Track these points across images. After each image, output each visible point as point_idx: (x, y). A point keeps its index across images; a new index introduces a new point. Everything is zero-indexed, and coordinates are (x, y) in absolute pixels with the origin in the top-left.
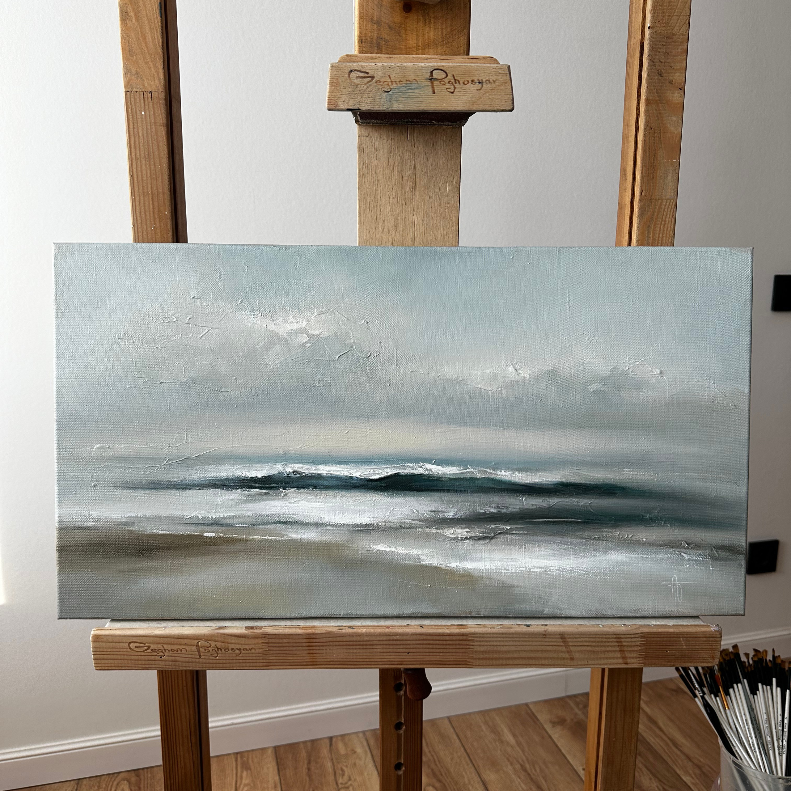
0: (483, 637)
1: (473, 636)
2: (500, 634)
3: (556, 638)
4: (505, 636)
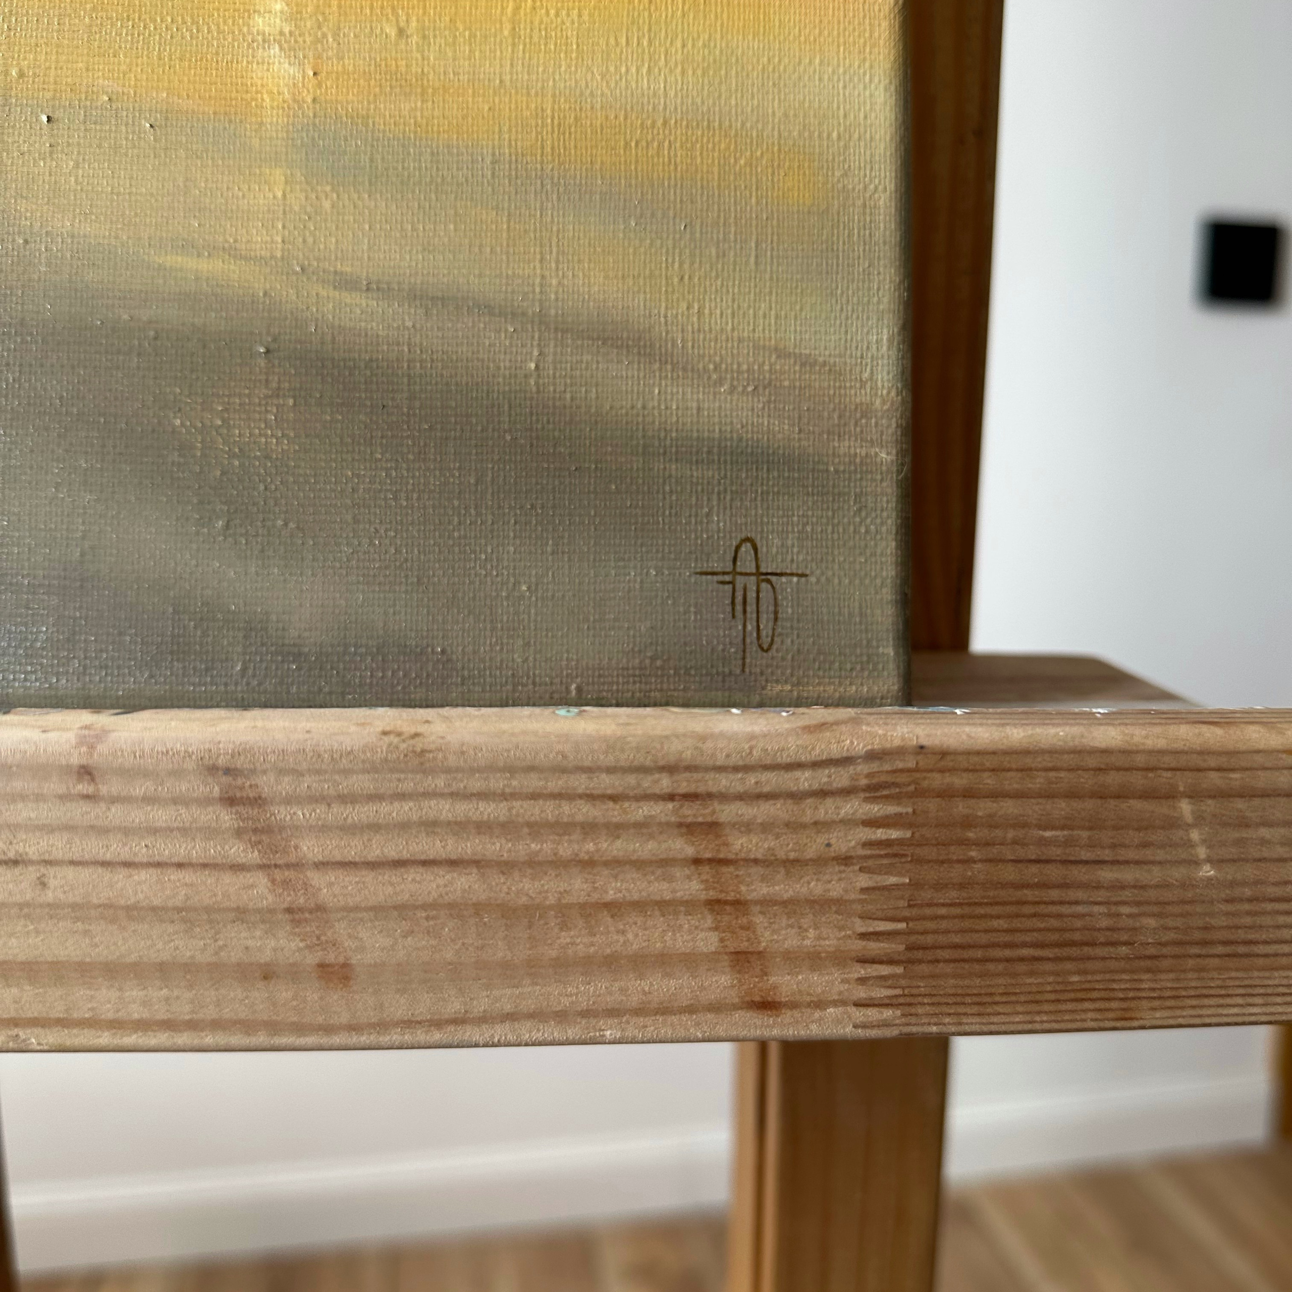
3: (184, 801)
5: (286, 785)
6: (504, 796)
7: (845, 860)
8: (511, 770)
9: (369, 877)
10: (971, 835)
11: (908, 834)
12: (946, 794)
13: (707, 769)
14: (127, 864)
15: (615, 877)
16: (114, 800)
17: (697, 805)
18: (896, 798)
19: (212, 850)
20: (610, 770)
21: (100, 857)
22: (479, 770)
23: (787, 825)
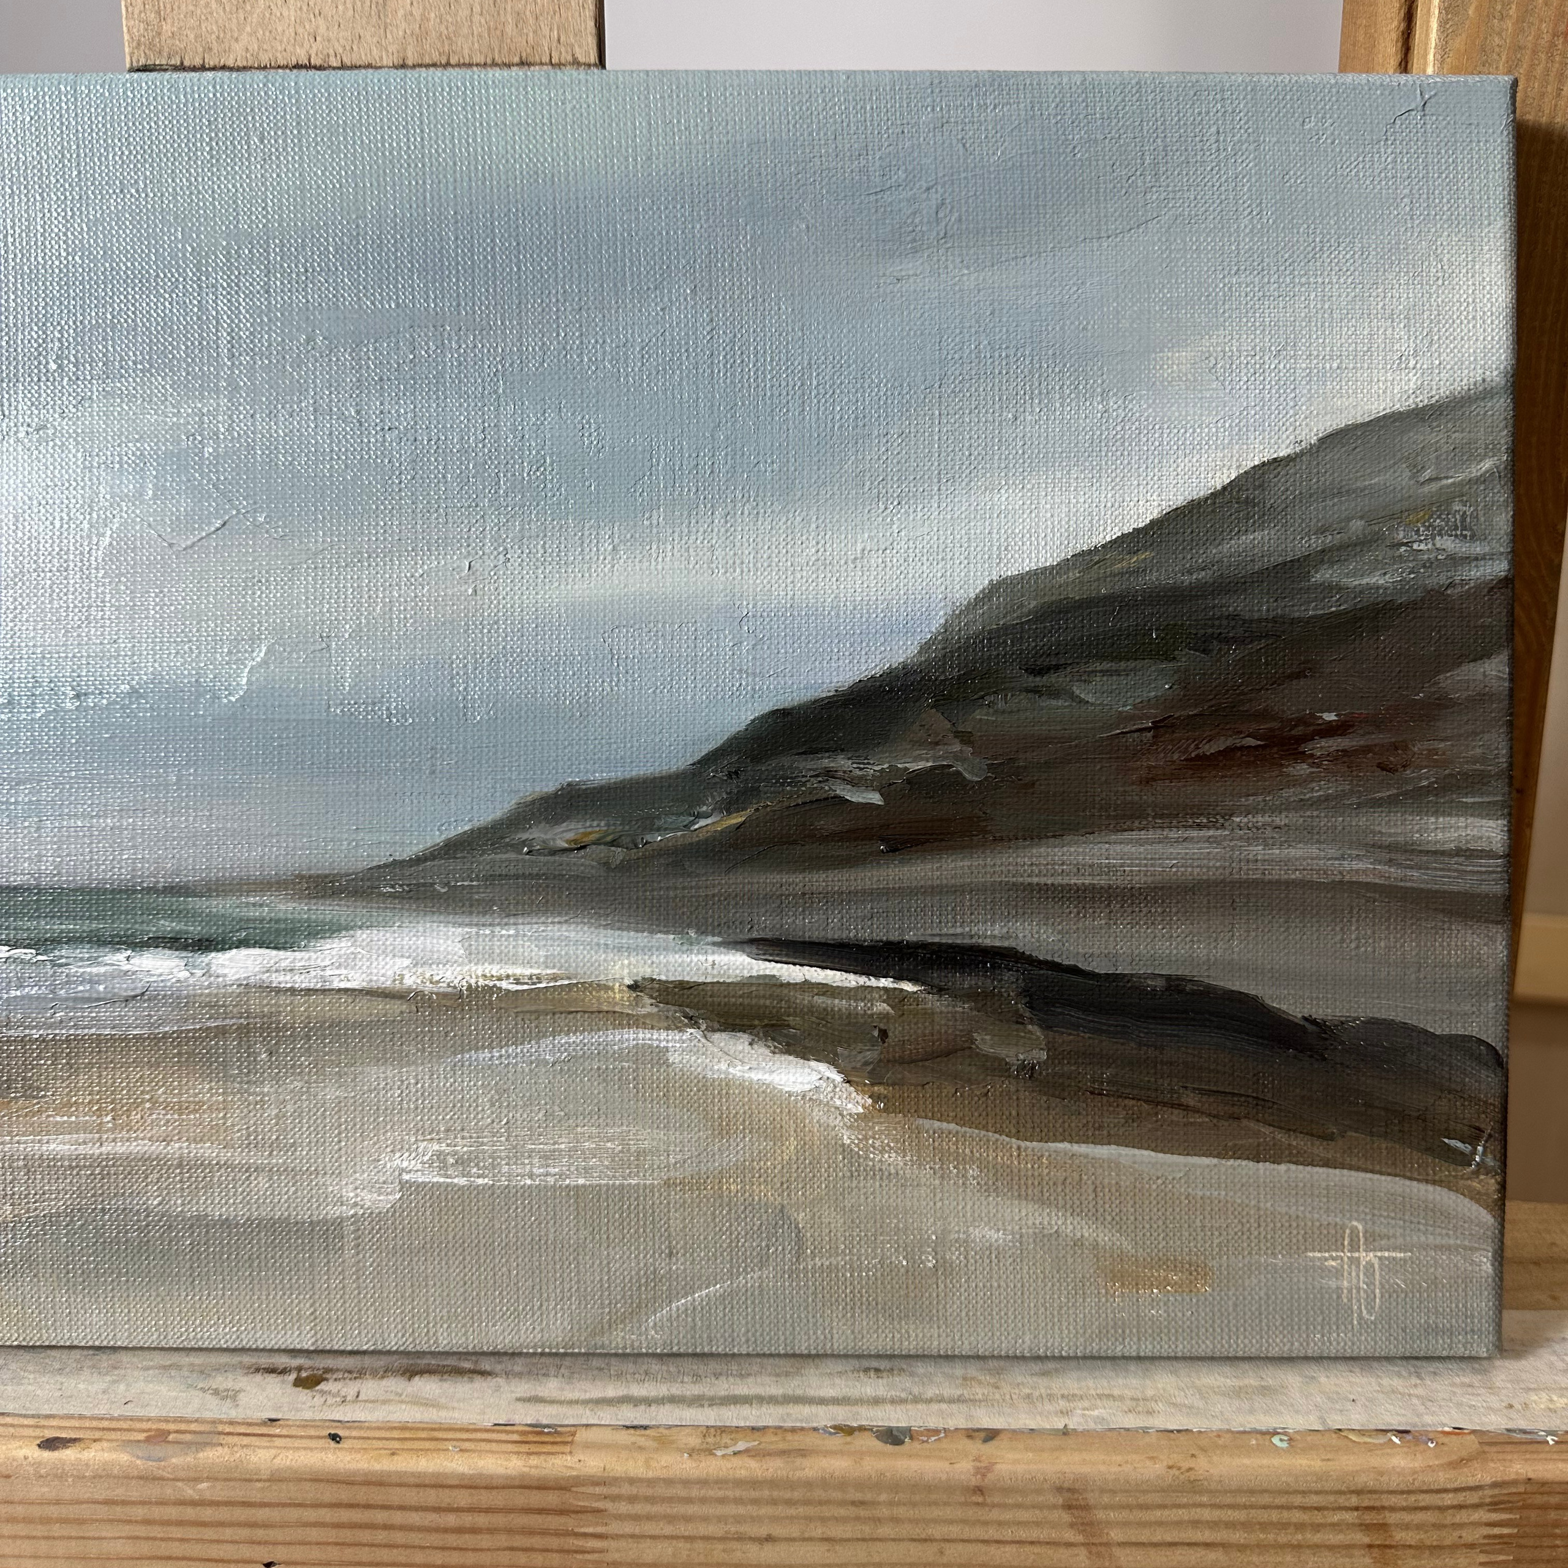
0: (651, 1500)
1: (598, 1490)
2: (739, 1483)
3: (1040, 1507)
4: (766, 1493)
5: (1106, 1499)
6: (1245, 1507)
7: (1471, 1546)
8: (1252, 1492)
9: (1152, 1552)
10: (1558, 1531)
11: (1516, 1531)
12: (1545, 1507)
13: (1382, 1492)
14: (998, 1542)
15: (1314, 1554)
16: (994, 1506)
17: (1373, 1514)
18: (1510, 1510)
19: (1054, 1535)
20: (1317, 1493)
21: (981, 1538)
22: (1231, 1492)
23: (1434, 1525)
